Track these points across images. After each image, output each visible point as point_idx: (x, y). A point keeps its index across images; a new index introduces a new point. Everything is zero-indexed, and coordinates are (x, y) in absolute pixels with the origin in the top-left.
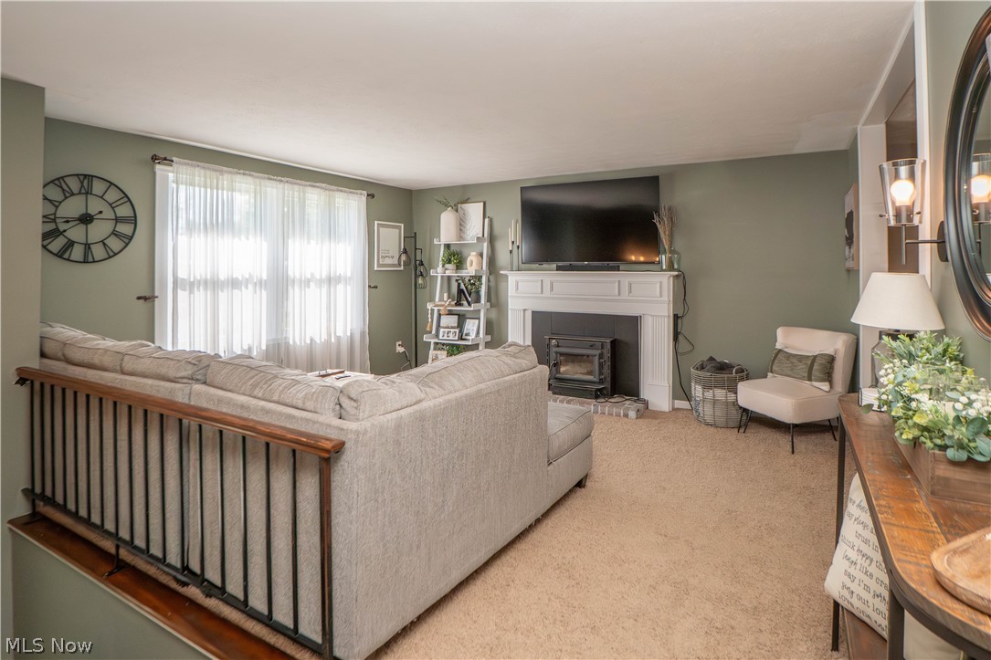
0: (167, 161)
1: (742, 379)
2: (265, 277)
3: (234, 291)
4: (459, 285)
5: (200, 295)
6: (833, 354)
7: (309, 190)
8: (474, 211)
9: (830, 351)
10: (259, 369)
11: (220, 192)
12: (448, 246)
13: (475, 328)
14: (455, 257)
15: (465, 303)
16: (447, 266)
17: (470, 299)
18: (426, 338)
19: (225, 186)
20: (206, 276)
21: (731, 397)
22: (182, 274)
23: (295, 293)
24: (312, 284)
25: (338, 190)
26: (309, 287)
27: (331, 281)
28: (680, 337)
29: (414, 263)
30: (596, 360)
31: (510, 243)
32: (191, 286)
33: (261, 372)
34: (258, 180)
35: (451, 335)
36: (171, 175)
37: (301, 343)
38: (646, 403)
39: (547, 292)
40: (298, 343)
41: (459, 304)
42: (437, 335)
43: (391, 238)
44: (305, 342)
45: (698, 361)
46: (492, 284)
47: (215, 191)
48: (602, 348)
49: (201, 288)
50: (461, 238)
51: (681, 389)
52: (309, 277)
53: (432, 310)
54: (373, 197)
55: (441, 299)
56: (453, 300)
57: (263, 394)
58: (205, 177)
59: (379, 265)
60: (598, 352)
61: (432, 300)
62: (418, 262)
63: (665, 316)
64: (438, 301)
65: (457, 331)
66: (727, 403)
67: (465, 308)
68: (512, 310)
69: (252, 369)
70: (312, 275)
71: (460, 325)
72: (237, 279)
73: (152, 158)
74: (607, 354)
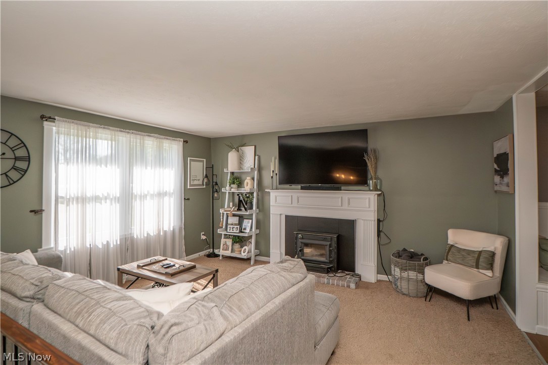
0: (52, 119)
1: (427, 265)
2: (118, 195)
3: (97, 204)
4: (239, 197)
5: (73, 207)
6: (493, 251)
7: (147, 138)
8: (249, 151)
9: (491, 249)
10: (86, 293)
11: (88, 139)
12: (232, 173)
13: (250, 225)
14: (237, 180)
15: (243, 209)
16: (232, 186)
17: (246, 206)
18: (219, 231)
19: (91, 135)
20: (78, 195)
21: (420, 277)
22: (61, 193)
23: (137, 204)
24: (148, 198)
25: (165, 138)
26: (146, 200)
27: (161, 195)
28: (382, 234)
29: (212, 184)
30: (327, 248)
31: (272, 172)
32: (68, 201)
33: (87, 296)
34: (113, 132)
35: (235, 229)
36: (54, 128)
37: (141, 237)
38: (359, 276)
39: (295, 204)
40: (139, 237)
41: (239, 209)
42: (226, 229)
43: (198, 168)
44: (143, 236)
45: (394, 251)
46: (260, 197)
47: (84, 139)
48: (331, 241)
49: (75, 202)
50: (240, 168)
51: (383, 268)
52: (146, 193)
53: (223, 214)
54: (187, 142)
55: (229, 206)
56: (236, 207)
57: (83, 325)
58: (78, 130)
59: (190, 185)
60: (328, 243)
61: (223, 207)
62: (214, 183)
63: (372, 221)
64: (226, 208)
65: (238, 227)
66: (417, 281)
67: (243, 212)
68: (273, 214)
69: (80, 293)
70: (148, 192)
71: (240, 223)
72: (98, 196)
73: (41, 117)
74: (334, 245)
